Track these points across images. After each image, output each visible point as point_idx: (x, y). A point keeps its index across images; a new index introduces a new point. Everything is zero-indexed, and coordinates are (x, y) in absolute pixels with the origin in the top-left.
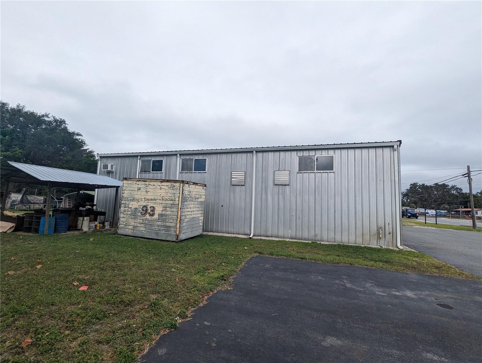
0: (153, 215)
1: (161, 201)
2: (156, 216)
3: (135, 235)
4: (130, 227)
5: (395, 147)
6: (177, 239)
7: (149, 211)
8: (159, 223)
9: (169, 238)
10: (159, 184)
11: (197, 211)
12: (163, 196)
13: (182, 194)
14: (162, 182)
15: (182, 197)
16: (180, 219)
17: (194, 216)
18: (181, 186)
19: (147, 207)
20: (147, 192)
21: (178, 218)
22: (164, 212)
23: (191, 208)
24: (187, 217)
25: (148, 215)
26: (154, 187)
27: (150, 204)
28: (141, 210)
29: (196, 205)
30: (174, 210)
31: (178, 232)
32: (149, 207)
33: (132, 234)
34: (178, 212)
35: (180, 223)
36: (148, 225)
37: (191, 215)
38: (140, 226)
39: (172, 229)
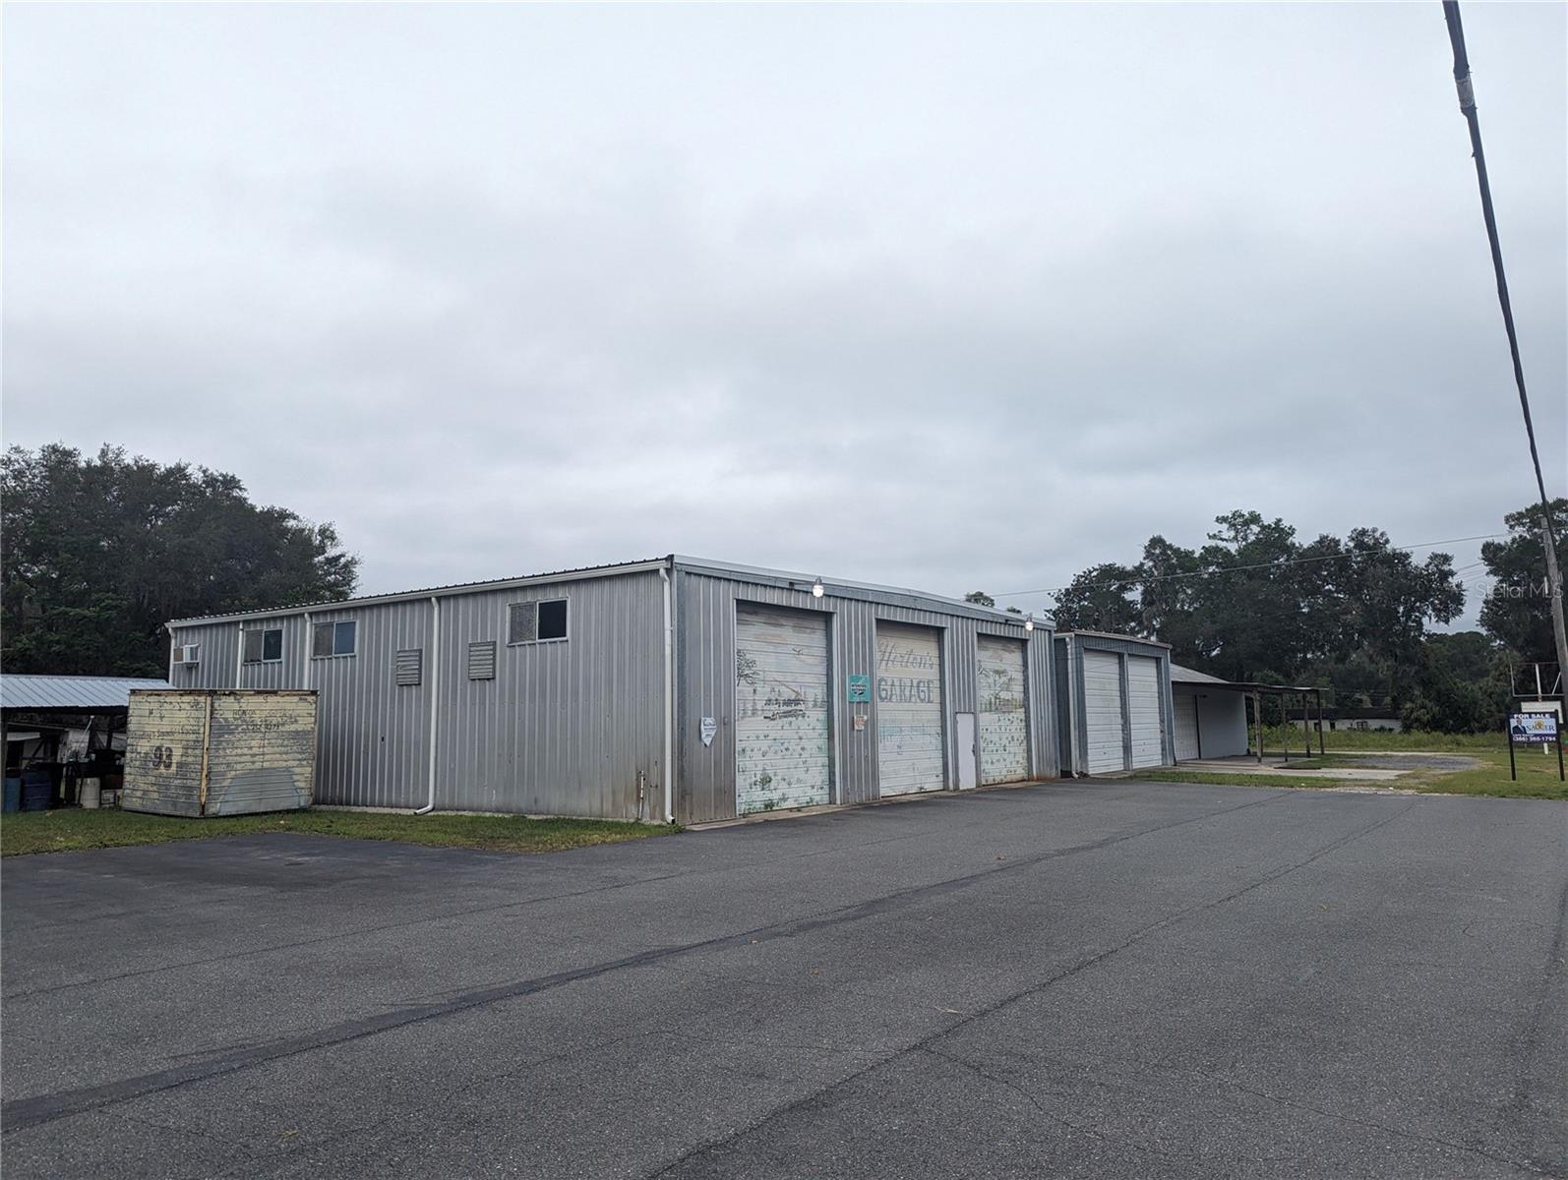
0: (168, 766)
1: (179, 737)
2: (174, 768)
3: (144, 810)
4: (139, 794)
5: (662, 572)
6: (203, 813)
7: (164, 757)
8: (177, 782)
9: (190, 813)
10: (178, 699)
11: (281, 754)
12: (183, 726)
13: (211, 718)
14: (181, 695)
15: (211, 726)
16: (209, 773)
17: (266, 765)
18: (209, 702)
19: (161, 751)
20: (162, 718)
21: (202, 769)
22: (184, 759)
23: (251, 748)
24: (239, 767)
25: (162, 767)
26: (170, 707)
27: (167, 745)
28: (153, 756)
29: (273, 741)
30: (198, 752)
31: (203, 800)
32: (164, 749)
33: (140, 809)
34: (203, 757)
35: (210, 779)
36: (163, 786)
37: (253, 763)
38: (151, 789)
39: (195, 792)
